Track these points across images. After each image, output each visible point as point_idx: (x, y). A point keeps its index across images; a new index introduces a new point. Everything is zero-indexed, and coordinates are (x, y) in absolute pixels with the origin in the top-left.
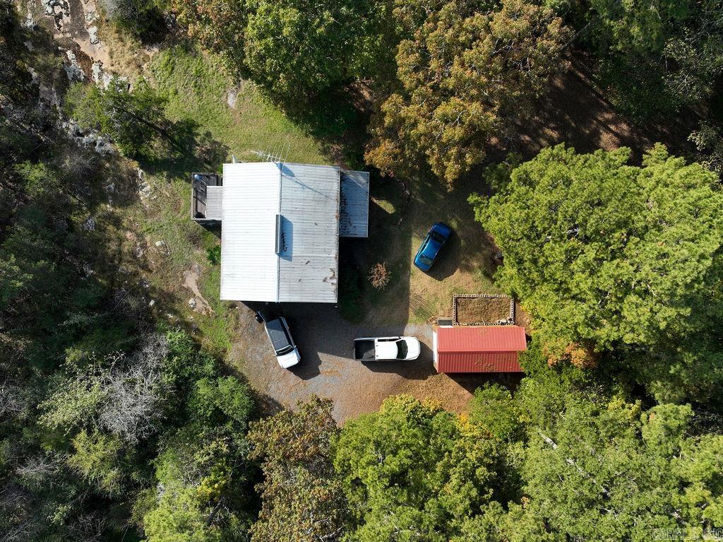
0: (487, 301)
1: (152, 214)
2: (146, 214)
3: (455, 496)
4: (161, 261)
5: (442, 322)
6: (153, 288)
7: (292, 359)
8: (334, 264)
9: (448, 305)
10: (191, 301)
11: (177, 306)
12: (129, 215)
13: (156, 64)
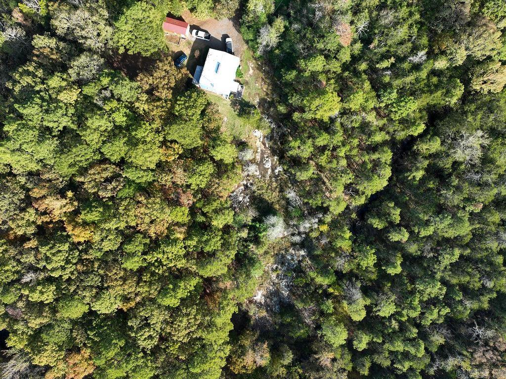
0: (170, 41)
1: (257, 94)
2: (259, 94)
4: (258, 80)
5: (184, 39)
6: (262, 73)
7: (228, 40)
8: (207, 58)
9: (181, 43)
10: (253, 66)
11: (257, 66)
12: (263, 95)
13: (244, 136)
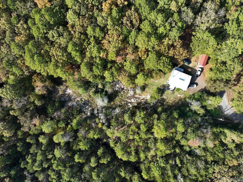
0: (197, 57)
1: (168, 97)
2: (167, 98)
3: (224, 68)
4: (175, 99)
5: (197, 64)
6: (178, 101)
7: (195, 85)
8: (187, 75)
9: (195, 63)
10: (182, 97)
11: (181, 99)
12: (167, 100)
13: (148, 90)
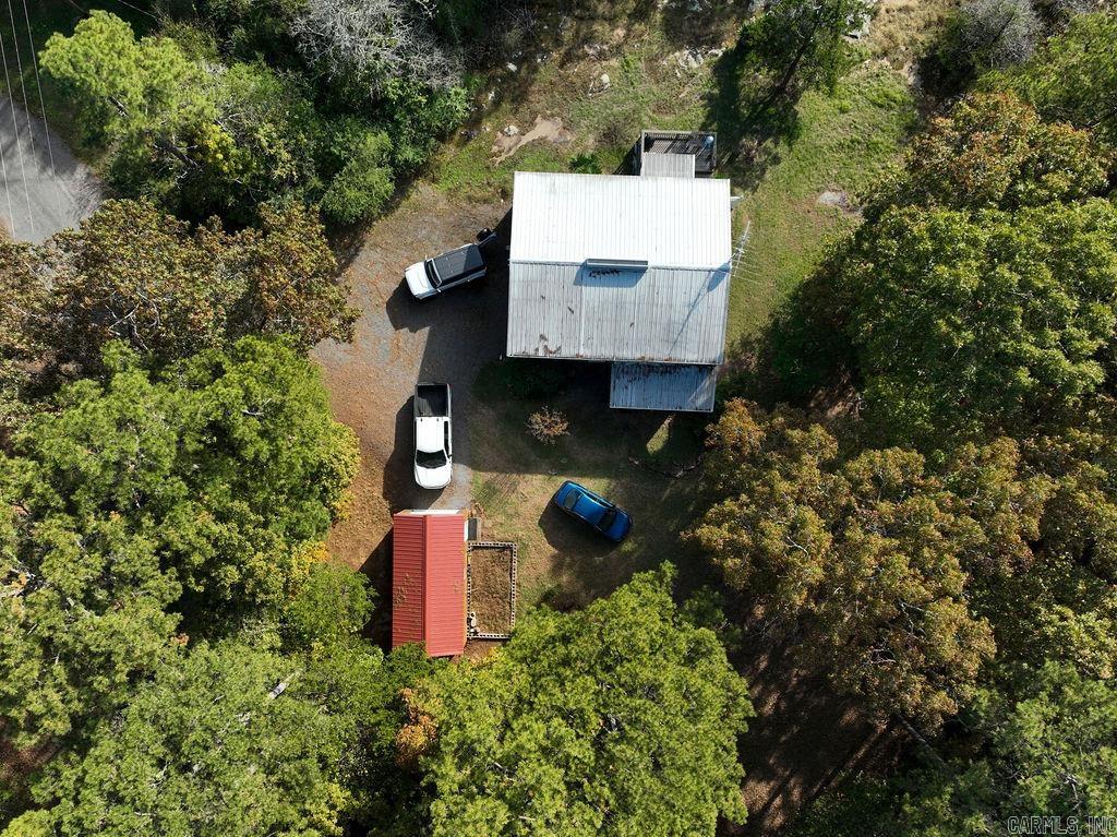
0: (506, 596)
1: (652, 71)
2: (652, 59)
4: (578, 82)
5: (473, 524)
6: (535, 70)
7: (420, 285)
8: (568, 352)
9: (500, 535)
10: (514, 129)
11: (506, 106)
12: (651, 35)
13: (889, 80)
